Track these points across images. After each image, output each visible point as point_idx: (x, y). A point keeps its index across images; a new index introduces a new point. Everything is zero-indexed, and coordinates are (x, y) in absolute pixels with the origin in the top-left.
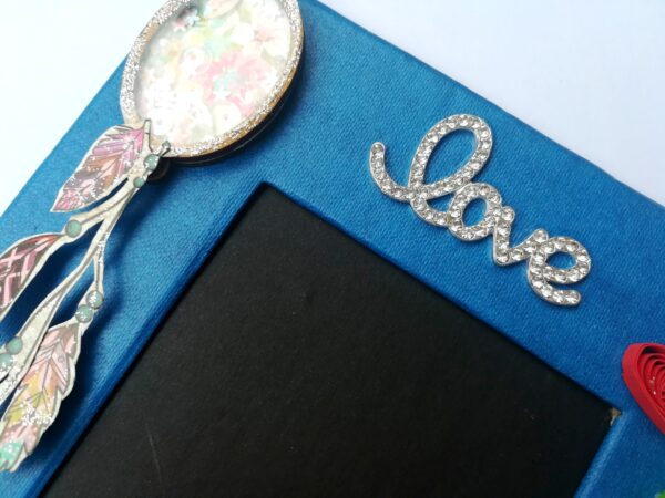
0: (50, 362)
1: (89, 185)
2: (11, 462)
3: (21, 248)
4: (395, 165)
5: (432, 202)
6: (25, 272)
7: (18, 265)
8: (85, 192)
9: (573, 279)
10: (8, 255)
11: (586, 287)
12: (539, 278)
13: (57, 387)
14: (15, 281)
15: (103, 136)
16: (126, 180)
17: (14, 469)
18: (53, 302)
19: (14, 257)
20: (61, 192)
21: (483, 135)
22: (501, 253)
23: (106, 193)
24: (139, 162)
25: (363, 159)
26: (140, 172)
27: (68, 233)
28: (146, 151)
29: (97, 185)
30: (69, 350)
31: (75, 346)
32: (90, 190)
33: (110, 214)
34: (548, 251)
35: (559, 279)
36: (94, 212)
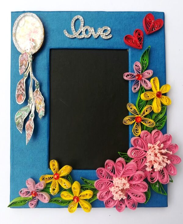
0: (37, 97)
1: (23, 67)
2: (43, 114)
3: (19, 84)
4: (70, 32)
5: (79, 35)
6: (23, 87)
7: (21, 87)
8: (24, 68)
9: (109, 33)
10: (18, 86)
11: (112, 33)
12: (103, 36)
13: (41, 100)
14: (23, 89)
15: (20, 58)
16: (29, 62)
17: (44, 115)
18: (31, 89)
19: (19, 86)
20: (20, 71)
21: (81, 18)
22: (95, 36)
23: (27, 66)
24: (29, 58)
25: (64, 34)
26: (30, 59)
27: (25, 77)
28: (29, 56)
29: (25, 66)
30: (39, 94)
31: (40, 93)
32: (24, 67)
33: (30, 69)
34: (102, 31)
35: (107, 34)
36: (27, 71)
